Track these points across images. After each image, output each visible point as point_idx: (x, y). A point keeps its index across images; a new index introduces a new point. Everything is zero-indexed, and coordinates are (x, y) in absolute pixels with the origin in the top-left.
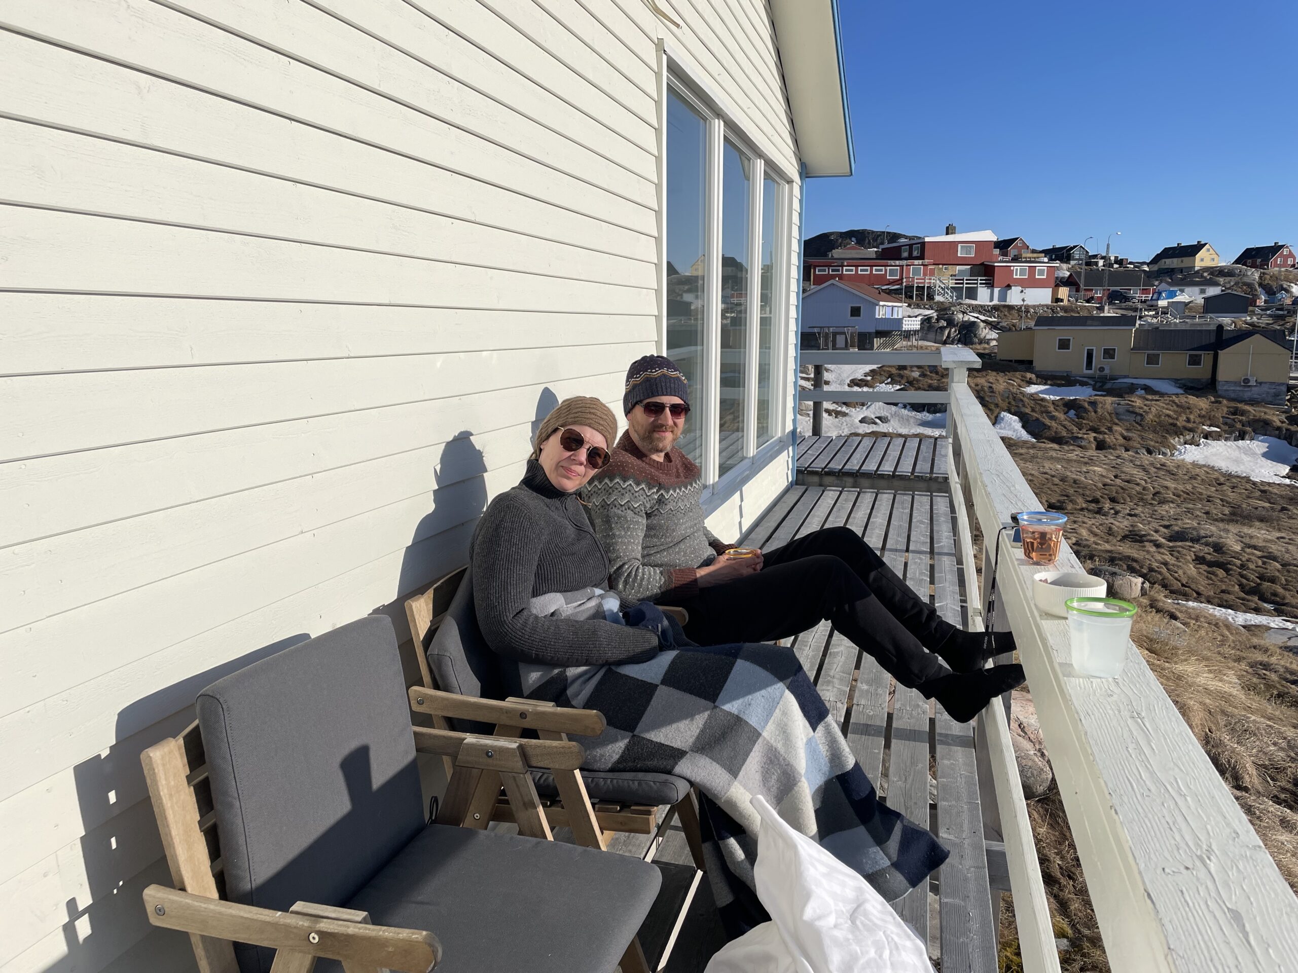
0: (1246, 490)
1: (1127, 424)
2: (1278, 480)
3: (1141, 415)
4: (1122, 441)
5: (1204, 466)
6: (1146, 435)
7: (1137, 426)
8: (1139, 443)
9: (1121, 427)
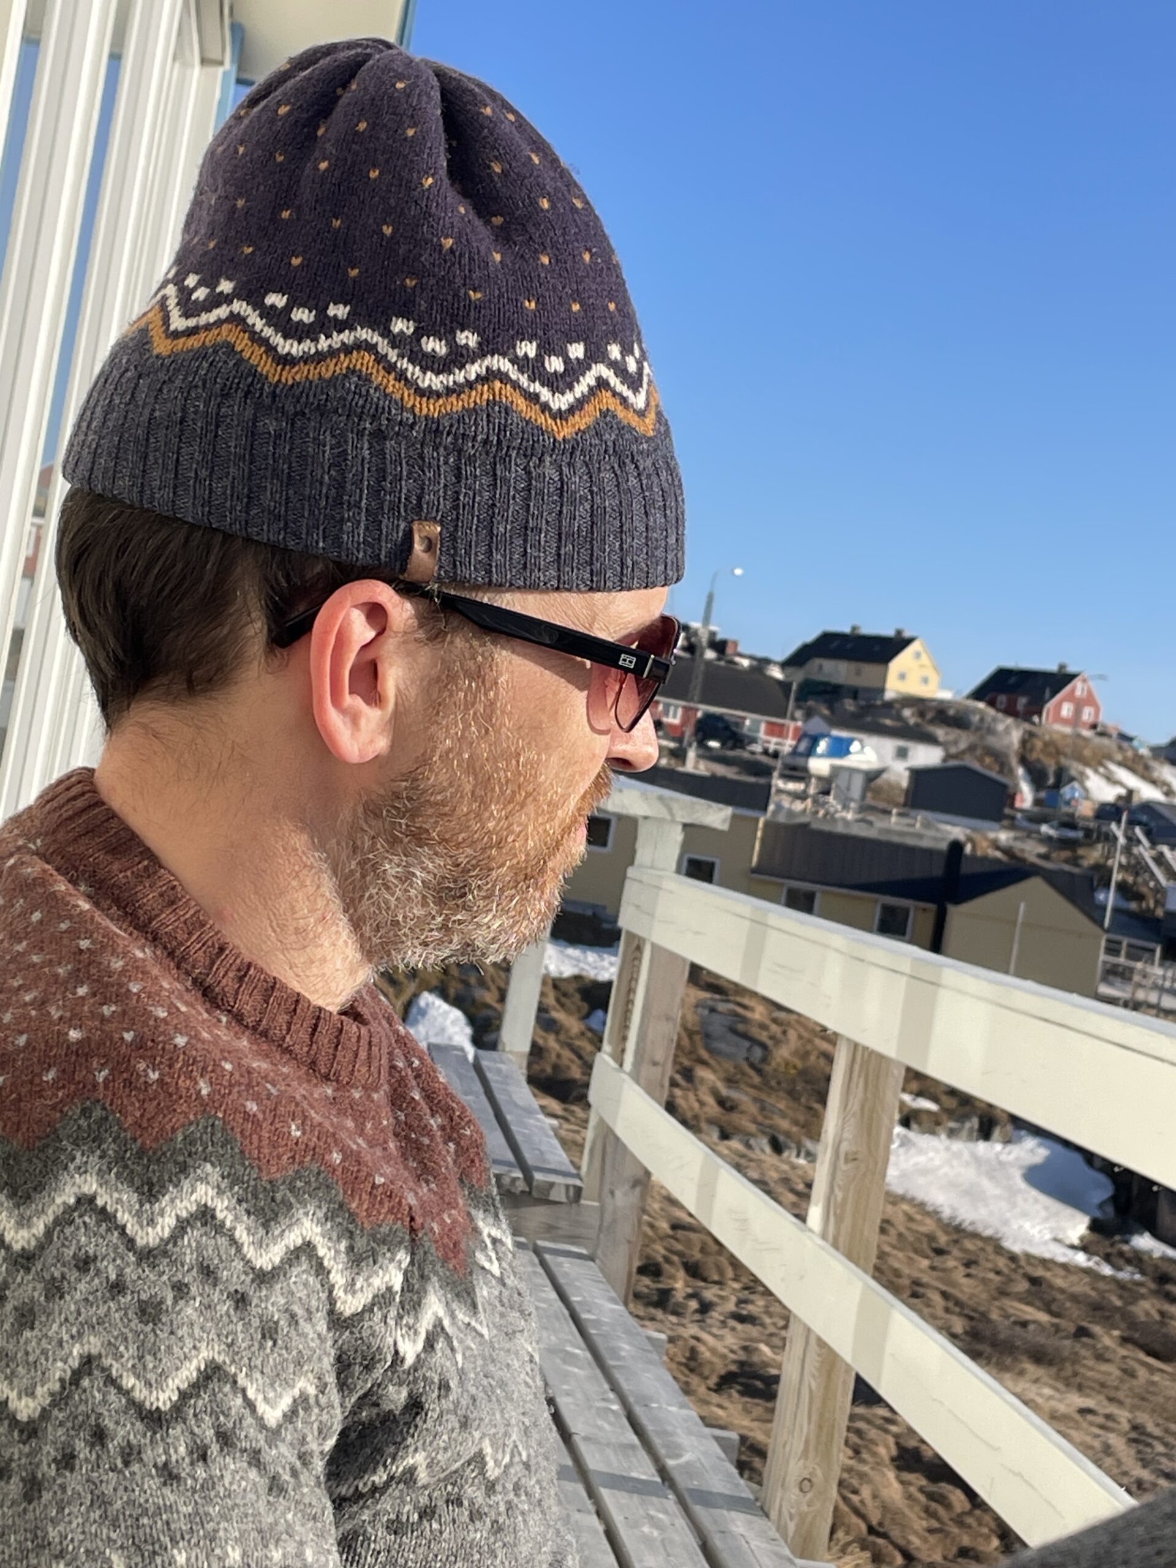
0: (998, 1273)
1: (729, 1066)
2: (1061, 1255)
3: (764, 1046)
4: (712, 1108)
5: (903, 1198)
6: (771, 1100)
7: (752, 1073)
8: (754, 1121)
9: (715, 1071)
